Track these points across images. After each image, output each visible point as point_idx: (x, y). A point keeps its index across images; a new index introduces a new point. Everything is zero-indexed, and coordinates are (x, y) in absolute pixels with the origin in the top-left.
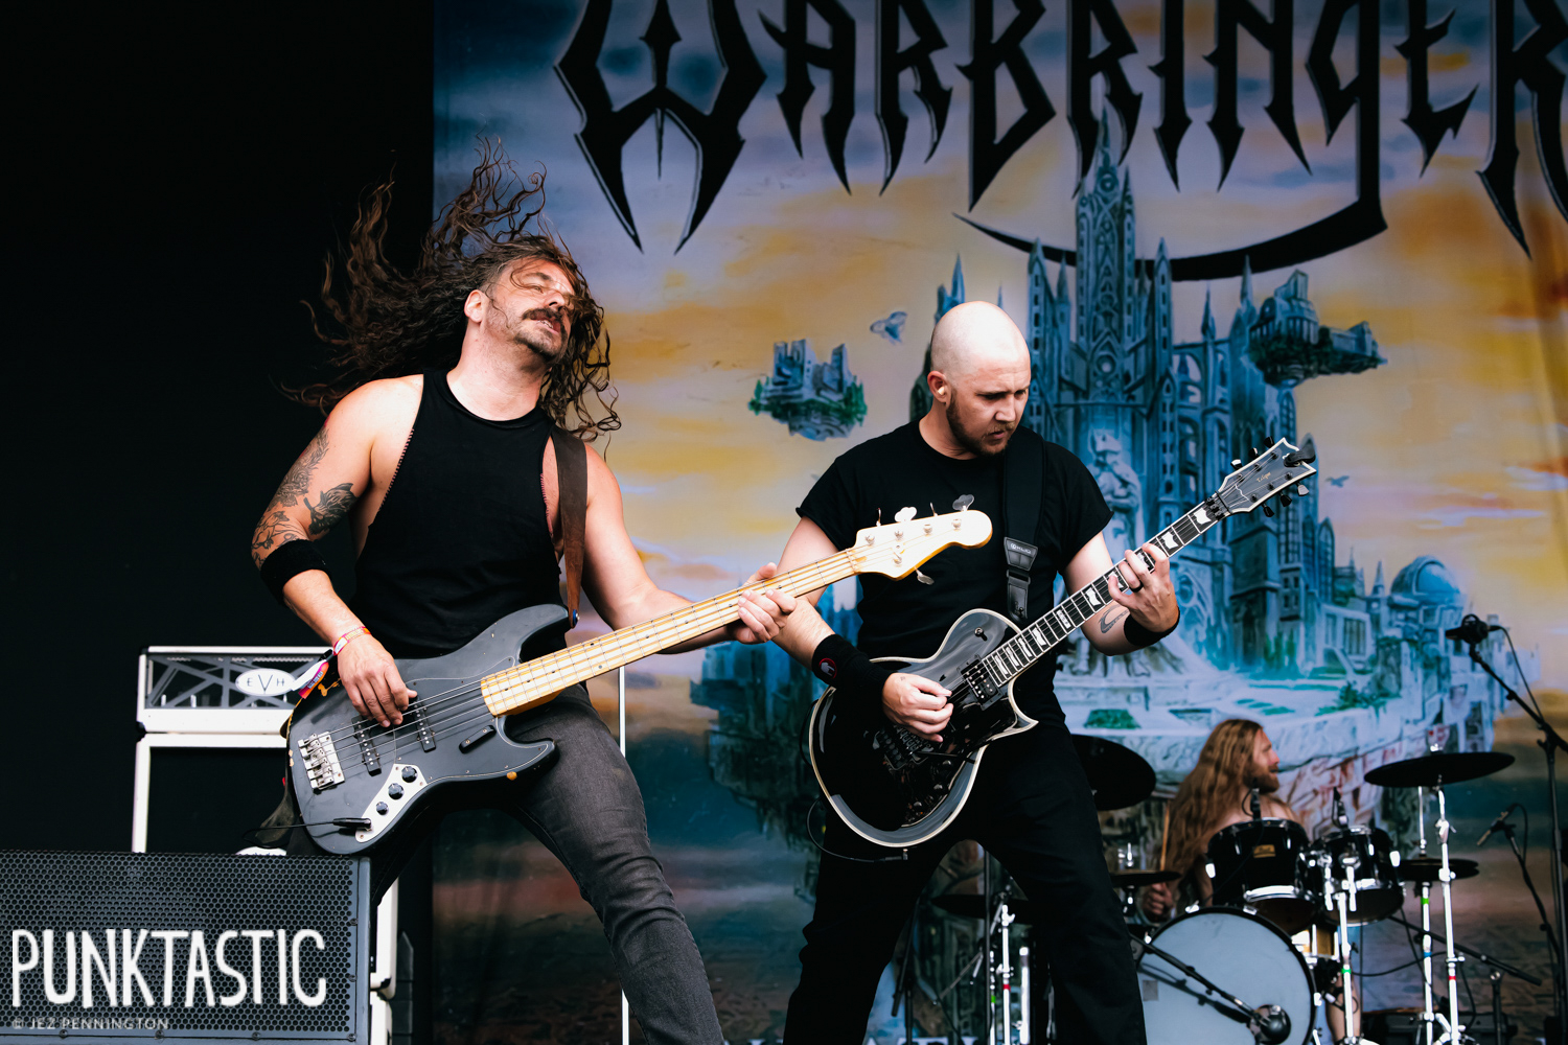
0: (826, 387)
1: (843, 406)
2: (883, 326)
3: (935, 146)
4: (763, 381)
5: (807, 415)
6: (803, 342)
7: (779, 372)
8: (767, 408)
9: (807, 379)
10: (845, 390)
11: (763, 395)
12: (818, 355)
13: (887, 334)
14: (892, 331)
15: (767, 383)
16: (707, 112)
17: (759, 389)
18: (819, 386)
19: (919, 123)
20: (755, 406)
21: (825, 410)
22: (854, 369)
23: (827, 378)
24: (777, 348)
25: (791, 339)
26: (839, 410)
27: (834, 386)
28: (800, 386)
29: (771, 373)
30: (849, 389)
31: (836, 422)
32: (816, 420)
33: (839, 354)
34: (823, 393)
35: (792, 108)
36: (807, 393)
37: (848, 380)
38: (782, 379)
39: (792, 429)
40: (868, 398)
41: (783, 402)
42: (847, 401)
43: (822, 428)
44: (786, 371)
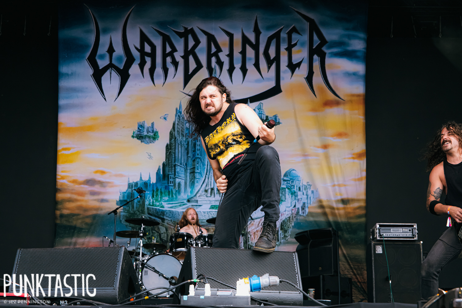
0: (150, 132)
1: (154, 136)
2: (163, 117)
3: (175, 75)
4: (135, 131)
5: (145, 138)
6: (144, 121)
7: (139, 129)
8: (136, 137)
9: (145, 130)
10: (154, 132)
11: (135, 134)
12: (148, 125)
13: (164, 119)
14: (165, 118)
15: (136, 131)
16: (122, 68)
17: (134, 132)
18: (148, 132)
19: (171, 69)
20: (133, 137)
21: (149, 137)
22: (156, 128)
23: (150, 130)
24: (138, 123)
25: (142, 121)
26: (153, 137)
27: (152, 131)
28: (143, 132)
29: (137, 129)
30: (155, 132)
31: (152, 140)
32: (147, 139)
33: (153, 124)
34: (149, 133)
35: (142, 66)
36: (145, 133)
37: (155, 130)
38: (139, 130)
39: (142, 142)
40: (159, 134)
41: (139, 136)
42: (154, 135)
43: (149, 141)
44: (140, 128)
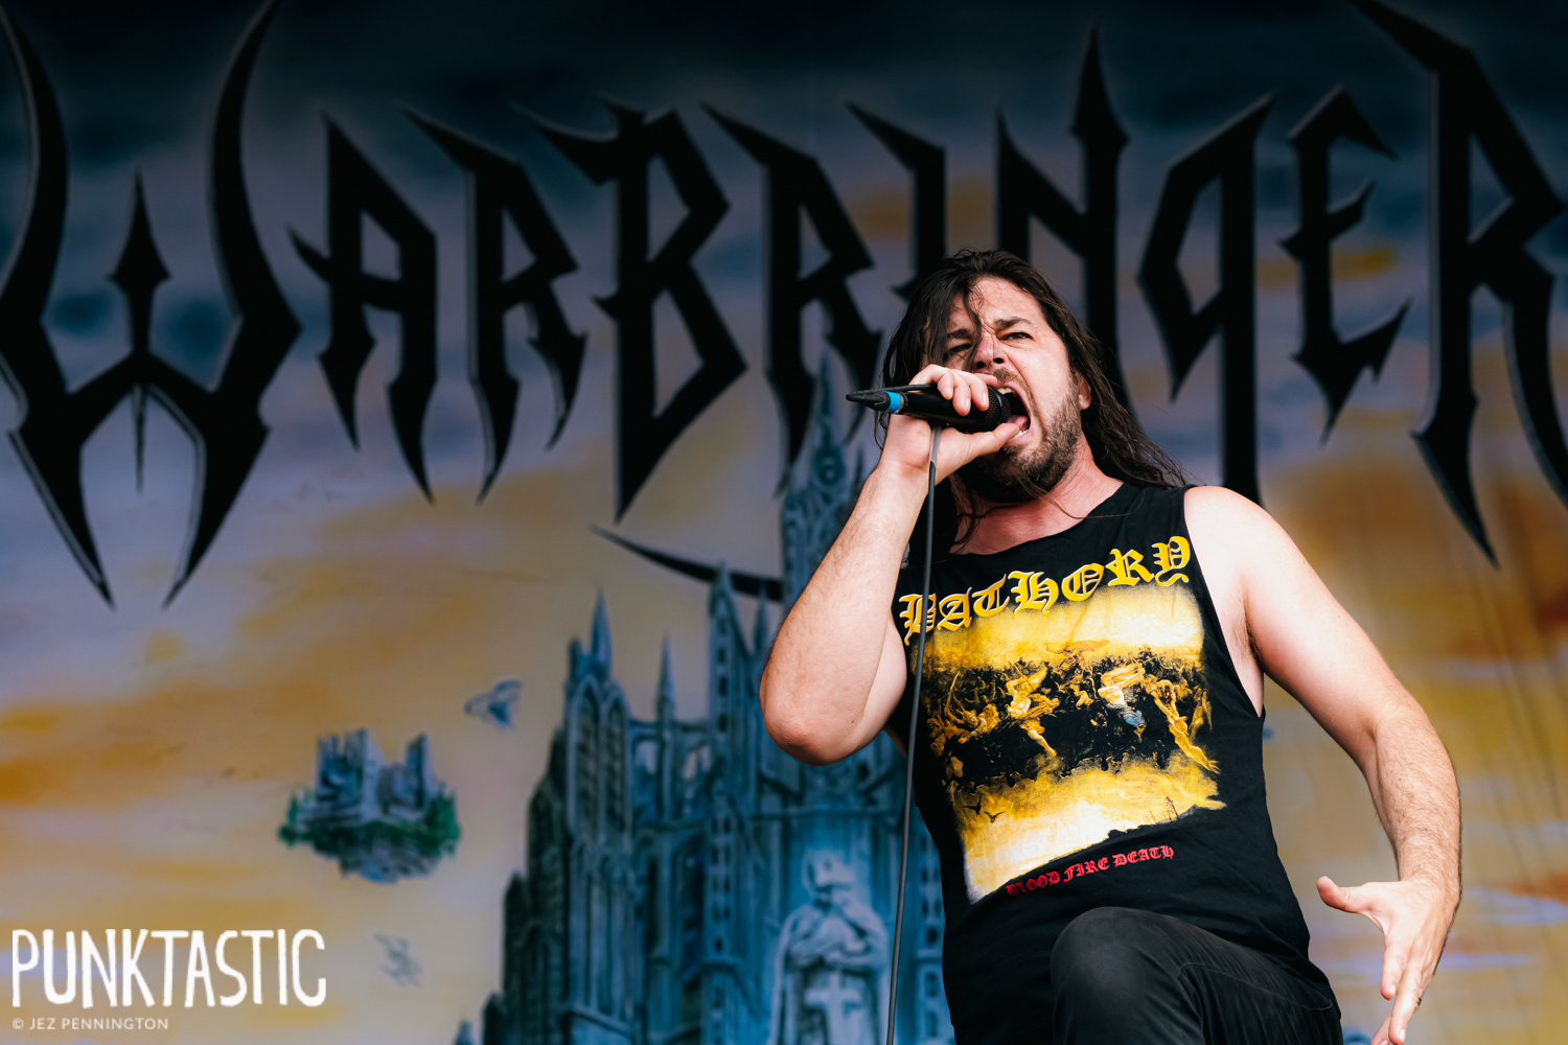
0: (397, 801)
1: (423, 829)
2: (484, 706)
3: (561, 424)
4: (301, 795)
5: (368, 844)
6: (362, 734)
7: (325, 780)
8: (307, 837)
9: (369, 790)
10: (427, 805)
11: (300, 817)
12: (384, 752)
13: (492, 718)
14: (499, 712)
15: (306, 799)
16: (212, 384)
17: (294, 809)
18: (387, 800)
19: (537, 388)
20: (288, 835)
21: (395, 837)
22: (441, 772)
23: (400, 787)
24: (321, 745)
25: (342, 729)
26: (417, 836)
27: (410, 798)
28: (356, 802)
29: (312, 782)
30: (434, 804)
31: (413, 853)
32: (383, 852)
33: (417, 749)
34: (394, 810)
35: (342, 368)
36: (369, 811)
37: (432, 789)
38: (330, 793)
39: (346, 867)
40: (464, 816)
41: (332, 826)
42: (430, 821)
43: (392, 863)
44: (336, 779)
